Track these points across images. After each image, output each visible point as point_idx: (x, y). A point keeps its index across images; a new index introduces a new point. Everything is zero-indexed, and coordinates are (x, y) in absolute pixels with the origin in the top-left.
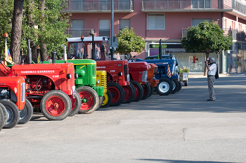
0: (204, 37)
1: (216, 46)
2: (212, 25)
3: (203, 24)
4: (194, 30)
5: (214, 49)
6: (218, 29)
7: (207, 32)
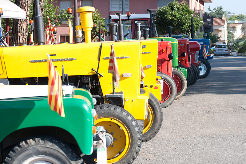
0: (175, 18)
1: (187, 27)
2: (182, 5)
3: (172, 4)
4: (164, 11)
5: (184, 30)
6: (188, 10)
7: (178, 12)
